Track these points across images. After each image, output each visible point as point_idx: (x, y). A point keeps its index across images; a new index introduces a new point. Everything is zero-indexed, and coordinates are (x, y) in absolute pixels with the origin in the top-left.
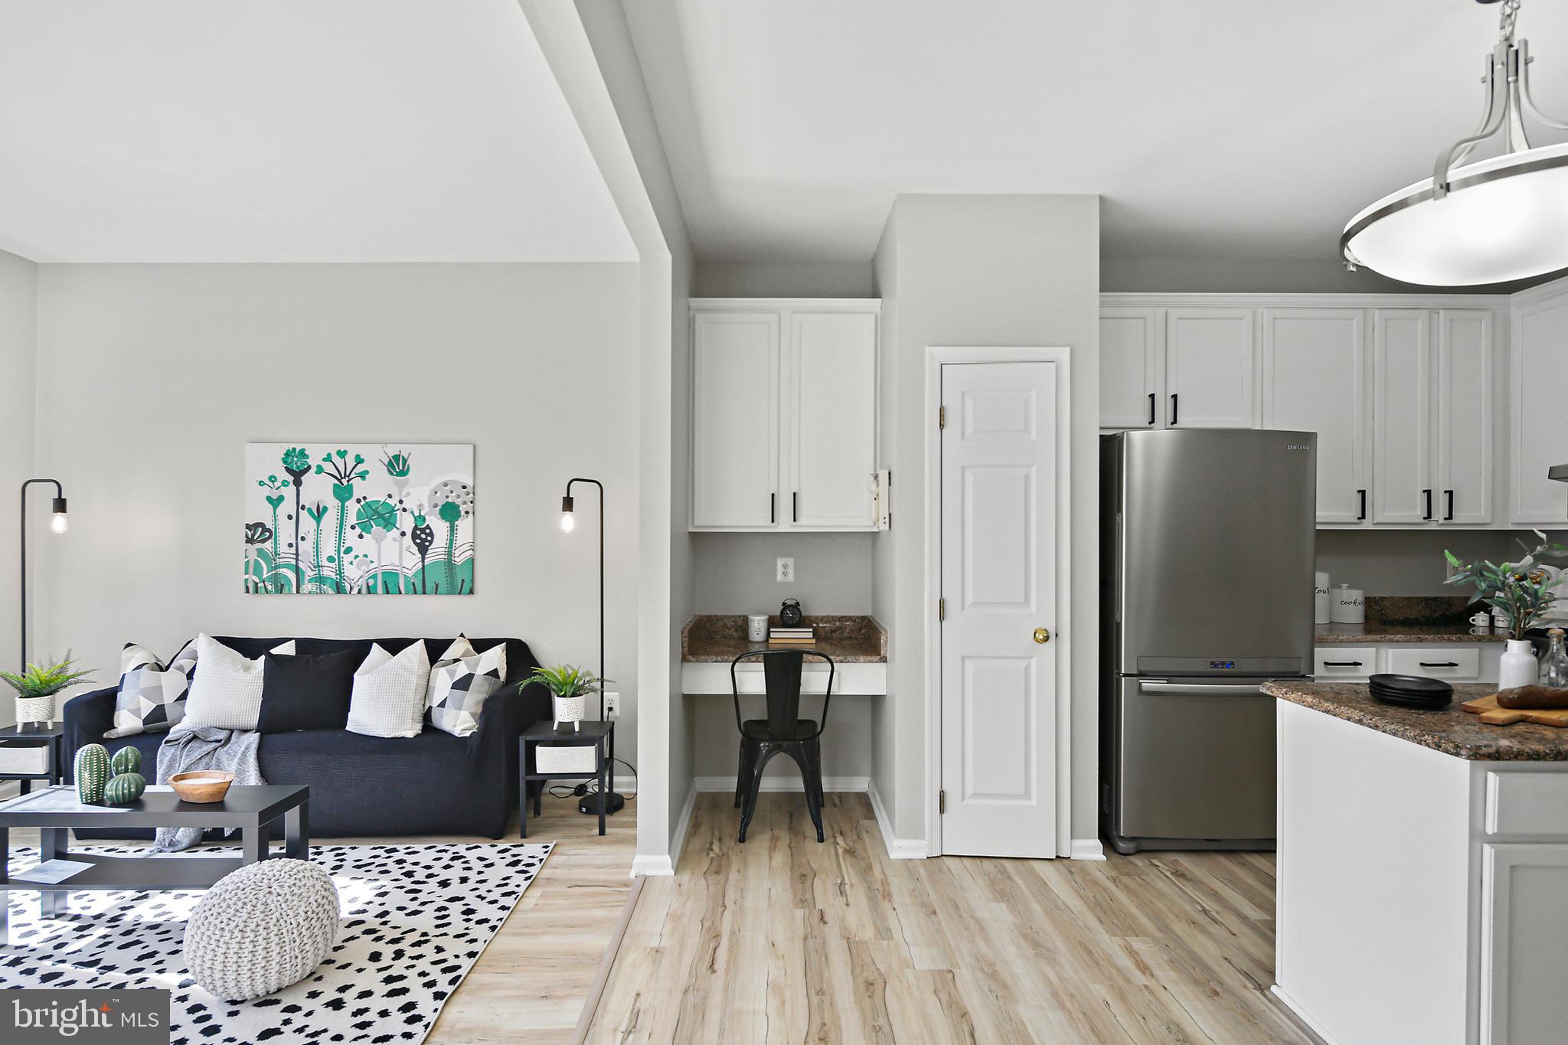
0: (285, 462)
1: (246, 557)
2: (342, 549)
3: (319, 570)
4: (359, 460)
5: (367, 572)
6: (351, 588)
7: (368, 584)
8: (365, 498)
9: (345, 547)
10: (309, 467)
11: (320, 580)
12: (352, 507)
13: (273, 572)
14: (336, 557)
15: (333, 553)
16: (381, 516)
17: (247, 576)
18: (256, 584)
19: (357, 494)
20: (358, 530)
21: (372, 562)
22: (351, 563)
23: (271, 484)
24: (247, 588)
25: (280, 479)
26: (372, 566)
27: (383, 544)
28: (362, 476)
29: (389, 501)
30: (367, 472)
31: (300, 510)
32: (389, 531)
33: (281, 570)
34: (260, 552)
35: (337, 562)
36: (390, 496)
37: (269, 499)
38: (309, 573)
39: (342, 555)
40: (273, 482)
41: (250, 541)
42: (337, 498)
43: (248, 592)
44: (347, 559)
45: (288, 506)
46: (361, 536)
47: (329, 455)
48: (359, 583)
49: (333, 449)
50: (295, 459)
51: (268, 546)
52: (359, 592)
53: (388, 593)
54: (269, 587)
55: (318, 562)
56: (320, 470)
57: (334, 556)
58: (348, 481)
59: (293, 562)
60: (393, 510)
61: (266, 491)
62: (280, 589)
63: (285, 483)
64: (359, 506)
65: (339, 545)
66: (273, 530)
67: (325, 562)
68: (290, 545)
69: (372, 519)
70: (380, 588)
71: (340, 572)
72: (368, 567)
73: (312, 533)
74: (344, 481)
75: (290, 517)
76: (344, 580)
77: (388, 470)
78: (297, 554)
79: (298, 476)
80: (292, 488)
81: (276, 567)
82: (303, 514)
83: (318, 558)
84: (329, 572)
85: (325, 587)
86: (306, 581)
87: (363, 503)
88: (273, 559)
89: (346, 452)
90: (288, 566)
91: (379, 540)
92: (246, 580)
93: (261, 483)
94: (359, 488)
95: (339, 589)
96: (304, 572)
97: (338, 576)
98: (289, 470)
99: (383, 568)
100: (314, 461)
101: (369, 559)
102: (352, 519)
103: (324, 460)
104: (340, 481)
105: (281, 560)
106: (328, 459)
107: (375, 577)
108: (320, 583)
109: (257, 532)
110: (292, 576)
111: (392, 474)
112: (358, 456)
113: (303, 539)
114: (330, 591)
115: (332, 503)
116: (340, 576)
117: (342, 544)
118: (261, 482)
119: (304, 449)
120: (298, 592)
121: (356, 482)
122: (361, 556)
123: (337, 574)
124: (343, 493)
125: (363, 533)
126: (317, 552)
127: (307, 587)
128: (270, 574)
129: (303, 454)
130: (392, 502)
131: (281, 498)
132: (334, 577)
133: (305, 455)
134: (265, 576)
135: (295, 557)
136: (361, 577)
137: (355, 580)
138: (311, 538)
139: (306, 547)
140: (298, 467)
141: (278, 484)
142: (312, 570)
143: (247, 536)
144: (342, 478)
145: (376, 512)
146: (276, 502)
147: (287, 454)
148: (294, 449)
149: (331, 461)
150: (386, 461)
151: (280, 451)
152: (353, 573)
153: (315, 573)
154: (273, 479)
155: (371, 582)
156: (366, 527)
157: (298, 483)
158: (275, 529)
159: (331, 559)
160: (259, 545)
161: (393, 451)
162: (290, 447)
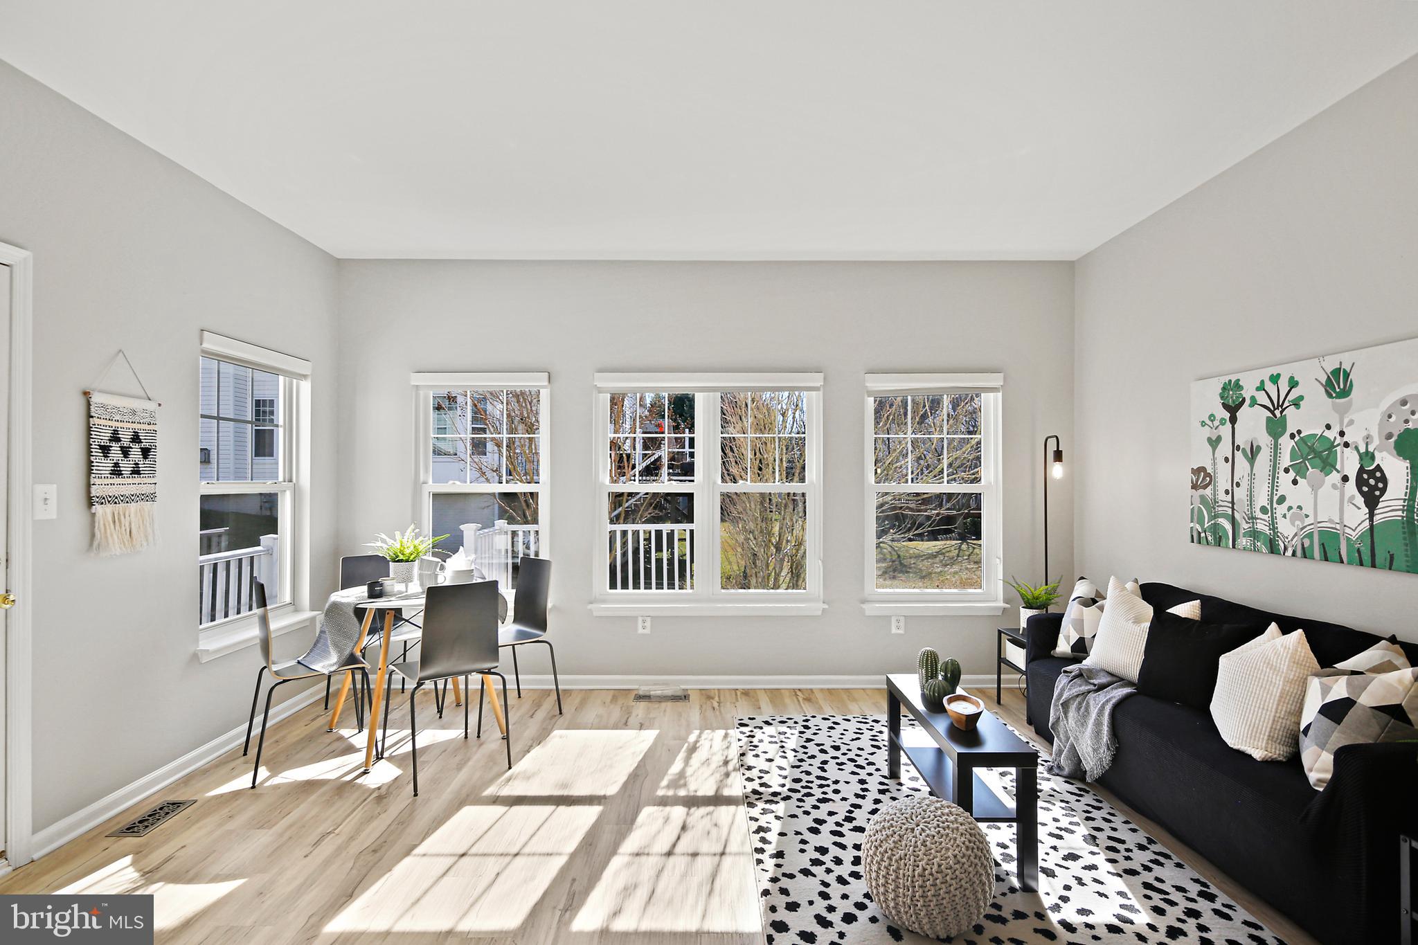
0: (1222, 398)
1: (1192, 504)
2: (1275, 498)
3: (1253, 523)
4: (1293, 384)
5: (1302, 529)
6: (1286, 549)
7: (1303, 545)
8: (1299, 432)
9: (1278, 495)
10: (1244, 400)
11: (1254, 534)
12: (1286, 444)
13: (1213, 522)
14: (1269, 507)
15: (1265, 503)
16: (1318, 455)
17: (1192, 525)
18: (1199, 533)
19: (1291, 428)
20: (1292, 474)
21: (1307, 516)
22: (1284, 516)
23: (1210, 423)
24: (1192, 536)
25: (1218, 418)
26: (1308, 521)
27: (1320, 492)
28: (1296, 404)
29: (1327, 434)
30: (1301, 398)
31: (1235, 451)
32: (1327, 475)
33: (1220, 520)
34: (1203, 498)
35: (1269, 514)
36: (1328, 427)
37: (1209, 440)
38: (1244, 526)
39: (1275, 505)
40: (1212, 421)
41: (1194, 487)
42: (1270, 435)
43: (1193, 542)
44: (1280, 510)
45: (1225, 448)
46: (1295, 482)
47: (1262, 382)
48: (1293, 542)
49: (1265, 374)
50: (1231, 393)
51: (1208, 492)
52: (1294, 554)
53: (1326, 560)
54: (1210, 538)
55: (1252, 513)
56: (1254, 402)
57: (1267, 506)
58: (1281, 412)
59: (1230, 511)
60: (1332, 446)
61: (1207, 432)
62: (1218, 542)
63: (1222, 422)
64: (1292, 443)
65: (1272, 493)
66: (1212, 474)
67: (1258, 514)
68: (1227, 492)
69: (1308, 460)
70: (1317, 552)
71: (1273, 526)
72: (1303, 522)
73: (1246, 478)
74: (1277, 413)
75: (1227, 460)
76: (1278, 537)
77: (1326, 391)
78: (1233, 503)
79: (1233, 410)
80: (1229, 425)
81: (1216, 516)
82: (1238, 454)
83: (1251, 509)
84: (1262, 526)
85: (1259, 544)
86: (1241, 535)
87: (1297, 438)
88: (1211, 505)
89: (1279, 375)
90: (1224, 516)
91: (1315, 488)
92: (1192, 528)
93: (1203, 424)
94: (1294, 420)
95: (1273, 549)
96: (1239, 524)
97: (1272, 532)
98: (1225, 406)
99: (1319, 525)
100: (1247, 393)
101: (1304, 511)
102: (1285, 461)
103: (1258, 389)
104: (1273, 413)
105: (1220, 509)
106: (1261, 387)
107: (1310, 536)
108: (1254, 539)
109: (1202, 478)
110: (1228, 526)
111: (1330, 396)
112: (1292, 378)
113: (1238, 485)
114: (1264, 550)
115: (1265, 440)
116: (1274, 531)
117: (1275, 492)
118: (1203, 422)
119: (1239, 380)
120: (1234, 547)
121: (1290, 412)
122: (1295, 507)
123: (1270, 529)
124: (1276, 427)
125: (1298, 478)
126: (1251, 501)
127: (1243, 541)
128: (1210, 524)
129: (1238, 386)
130: (1331, 435)
131: (1219, 439)
132: (1268, 532)
133: (1240, 386)
134: (1206, 526)
135: (1230, 505)
136: (1296, 535)
137: (1289, 539)
138: (1245, 484)
139: (1241, 494)
140: (1233, 401)
141: (1217, 423)
142: (1247, 522)
143: (1192, 482)
144: (1275, 409)
145: (1312, 449)
146: (1214, 443)
147: (1224, 389)
148: (1230, 381)
149: (1264, 390)
150: (1324, 379)
151: (1216, 386)
152: (1286, 528)
153: (1249, 525)
154: (1212, 417)
155: (1307, 543)
156: (1300, 471)
157: (1233, 420)
158: (1214, 474)
159: (1264, 510)
160: (1201, 491)
161: (1330, 365)
162: (1226, 379)
